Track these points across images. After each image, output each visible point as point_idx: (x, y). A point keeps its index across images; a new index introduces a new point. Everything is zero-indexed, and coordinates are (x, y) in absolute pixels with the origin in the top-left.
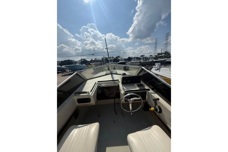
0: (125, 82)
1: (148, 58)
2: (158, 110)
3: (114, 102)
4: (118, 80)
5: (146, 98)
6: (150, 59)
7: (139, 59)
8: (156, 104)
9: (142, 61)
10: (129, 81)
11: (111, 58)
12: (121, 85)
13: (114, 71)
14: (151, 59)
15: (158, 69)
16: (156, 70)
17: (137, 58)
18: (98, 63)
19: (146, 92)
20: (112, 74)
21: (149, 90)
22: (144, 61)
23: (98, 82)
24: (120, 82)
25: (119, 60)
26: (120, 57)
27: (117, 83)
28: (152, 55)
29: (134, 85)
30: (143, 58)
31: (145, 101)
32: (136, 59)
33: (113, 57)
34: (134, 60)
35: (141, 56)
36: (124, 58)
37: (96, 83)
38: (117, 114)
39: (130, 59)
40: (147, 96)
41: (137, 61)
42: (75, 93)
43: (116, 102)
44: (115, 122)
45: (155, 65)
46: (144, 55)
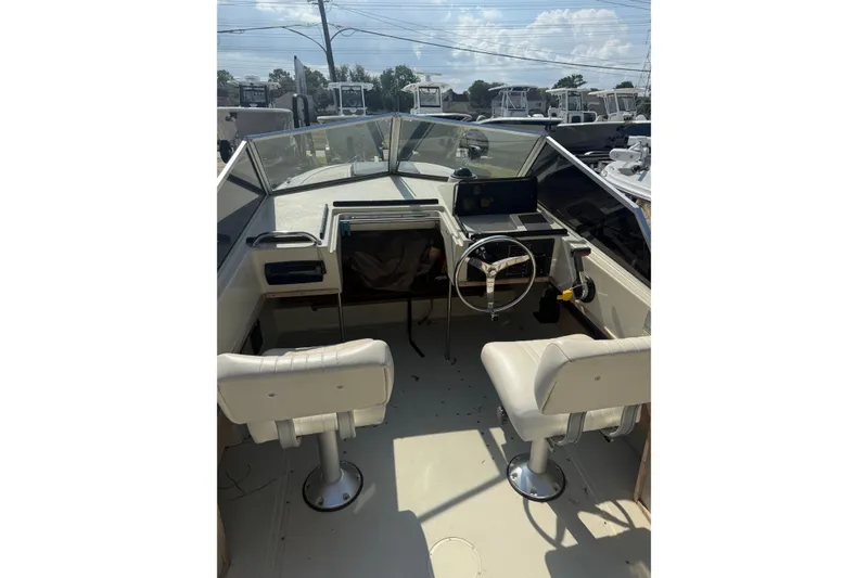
1: (601, 99)
2: (585, 293)
4: (436, 201)
5: (552, 265)
6: (613, 110)
7: (544, 103)
9: (563, 118)
10: (485, 203)
11: (344, 80)
13: (405, 166)
14: (622, 109)
15: (637, 169)
16: (623, 171)
17: (534, 94)
18: (253, 108)
19: (551, 242)
20: (394, 173)
21: (564, 232)
22: (577, 119)
23: (336, 204)
24: (442, 210)
25: (405, 103)
26: (414, 81)
27: (429, 215)
28: (627, 85)
29: (509, 220)
30: (573, 94)
31: (545, 279)
32: (524, 102)
33: (360, 70)
34: (512, 110)
35: (565, 82)
36: (444, 91)
37: (327, 211)
38: (422, 355)
39: (483, 97)
40: (554, 260)
41: (529, 118)
42: (250, 241)
43: (414, 317)
44: (417, 379)
45: (628, 147)
46: (580, 77)
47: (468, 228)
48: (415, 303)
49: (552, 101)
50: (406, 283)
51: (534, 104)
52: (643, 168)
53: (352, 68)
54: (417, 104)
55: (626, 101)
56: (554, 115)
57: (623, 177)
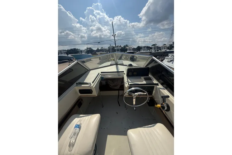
0: (130, 74)
1: (160, 47)
2: (166, 108)
3: (118, 94)
4: (123, 72)
6: (163, 49)
8: (164, 101)
9: (153, 51)
10: (135, 73)
12: (126, 77)
13: (120, 62)
14: (164, 49)
15: (171, 61)
16: (168, 62)
17: (148, 47)
18: (104, 52)
19: (154, 87)
20: (117, 64)
21: (157, 84)
22: (155, 51)
23: (101, 72)
24: (125, 74)
25: (126, 50)
26: (128, 46)
27: (121, 75)
28: (165, 45)
29: (141, 78)
30: (155, 47)
31: (151, 96)
32: (146, 49)
33: (120, 46)
34: (144, 50)
35: (153, 45)
36: (133, 48)
37: (99, 73)
38: (120, 106)
39: (139, 48)
40: (154, 92)
41: (147, 51)
42: (77, 83)
43: (120, 94)
44: (117, 113)
45: (169, 56)
46: (156, 44)
47: (129, 81)
48: (120, 91)
49: (151, 48)
50: (118, 87)
51: (148, 49)
52: (172, 61)
53: (119, 46)
54: (128, 50)
55: (165, 48)
56: (151, 51)
57: (168, 63)
